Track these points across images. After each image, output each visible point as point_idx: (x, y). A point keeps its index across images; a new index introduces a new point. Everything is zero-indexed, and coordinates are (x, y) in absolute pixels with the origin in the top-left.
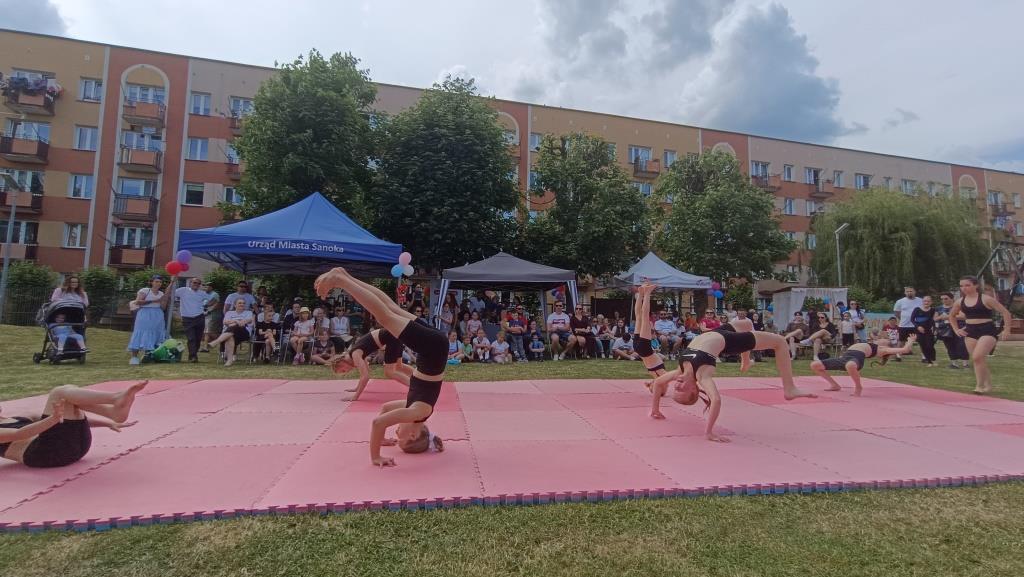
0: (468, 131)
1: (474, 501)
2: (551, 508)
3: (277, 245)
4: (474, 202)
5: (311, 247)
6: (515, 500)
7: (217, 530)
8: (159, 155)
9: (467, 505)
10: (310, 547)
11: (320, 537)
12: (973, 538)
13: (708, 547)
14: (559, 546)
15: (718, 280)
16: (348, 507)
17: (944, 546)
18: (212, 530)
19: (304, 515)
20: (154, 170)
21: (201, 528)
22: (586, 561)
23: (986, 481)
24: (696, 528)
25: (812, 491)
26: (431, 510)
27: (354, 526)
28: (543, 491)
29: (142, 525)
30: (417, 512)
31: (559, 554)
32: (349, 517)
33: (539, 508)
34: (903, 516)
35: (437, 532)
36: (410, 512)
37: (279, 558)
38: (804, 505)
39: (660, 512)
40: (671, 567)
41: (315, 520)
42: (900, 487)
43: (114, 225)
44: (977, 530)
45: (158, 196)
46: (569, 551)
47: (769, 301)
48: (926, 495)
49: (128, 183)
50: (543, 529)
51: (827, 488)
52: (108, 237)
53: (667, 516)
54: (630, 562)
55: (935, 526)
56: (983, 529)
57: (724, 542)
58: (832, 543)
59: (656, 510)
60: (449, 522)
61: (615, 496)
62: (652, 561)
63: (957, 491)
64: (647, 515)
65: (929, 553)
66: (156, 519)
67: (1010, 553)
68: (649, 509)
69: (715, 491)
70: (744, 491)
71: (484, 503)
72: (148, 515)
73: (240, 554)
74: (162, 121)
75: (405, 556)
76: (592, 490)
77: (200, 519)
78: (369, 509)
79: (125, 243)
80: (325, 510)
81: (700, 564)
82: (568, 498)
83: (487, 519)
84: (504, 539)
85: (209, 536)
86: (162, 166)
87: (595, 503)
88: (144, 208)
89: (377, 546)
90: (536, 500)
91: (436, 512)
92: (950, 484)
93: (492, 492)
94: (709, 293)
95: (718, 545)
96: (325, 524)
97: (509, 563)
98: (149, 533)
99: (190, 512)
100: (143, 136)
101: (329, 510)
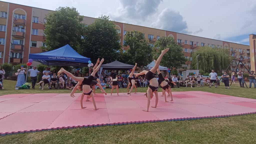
0: (108, 30)
1: (107, 125)
2: (127, 126)
3: (57, 58)
4: (109, 48)
5: (66, 59)
6: (118, 124)
7: (36, 135)
8: (24, 33)
9: (105, 126)
10: (62, 138)
11: (65, 136)
12: (227, 130)
13: (166, 134)
14: (129, 136)
15: (169, 68)
16: (73, 127)
17: (221, 132)
18: (35, 135)
19: (61, 130)
20: (23, 38)
21: (32, 134)
22: (135, 139)
23: (230, 116)
24: (163, 130)
25: (190, 119)
26: (96, 127)
27: (75, 132)
28: (125, 122)
29: (15, 134)
30: (92, 128)
31: (128, 138)
32: (73, 130)
33: (124, 126)
34: (211, 125)
35: (97, 133)
36: (90, 128)
37: (54, 142)
38: (189, 123)
39: (154, 126)
40: (157, 140)
41: (64, 131)
42: (210, 118)
43: (11, 52)
44: (228, 128)
45: (24, 44)
46: (131, 137)
47: (181, 73)
48: (217, 120)
49: (15, 41)
50: (125, 131)
51: (194, 118)
52: (9, 55)
53: (156, 127)
54: (146, 139)
55: (219, 127)
56: (230, 128)
57: (170, 133)
58: (195, 132)
59: (153, 125)
60: (100, 130)
61: (143, 122)
62: (152, 138)
63: (224, 118)
64: (151, 127)
65: (217, 134)
66: (19, 132)
67: (235, 133)
68: (151, 125)
69: (168, 120)
70: (174, 120)
71: (110, 125)
72: (17, 131)
73: (43, 141)
74: (25, 24)
75: (88, 140)
76: (137, 121)
77: (32, 132)
78: (79, 127)
79: (14, 57)
80: (67, 128)
81: (163, 139)
82: (131, 123)
83: (110, 129)
84: (115, 134)
85: (34, 137)
86: (25, 36)
87: (138, 124)
88: (20, 48)
89: (81, 137)
90: (123, 124)
91: (97, 128)
92: (222, 117)
93: (112, 122)
94: (167, 71)
95: (168, 134)
96: (67, 132)
97: (116, 141)
98: (17, 136)
99: (29, 130)
100: (19, 28)
101: (69, 128)
